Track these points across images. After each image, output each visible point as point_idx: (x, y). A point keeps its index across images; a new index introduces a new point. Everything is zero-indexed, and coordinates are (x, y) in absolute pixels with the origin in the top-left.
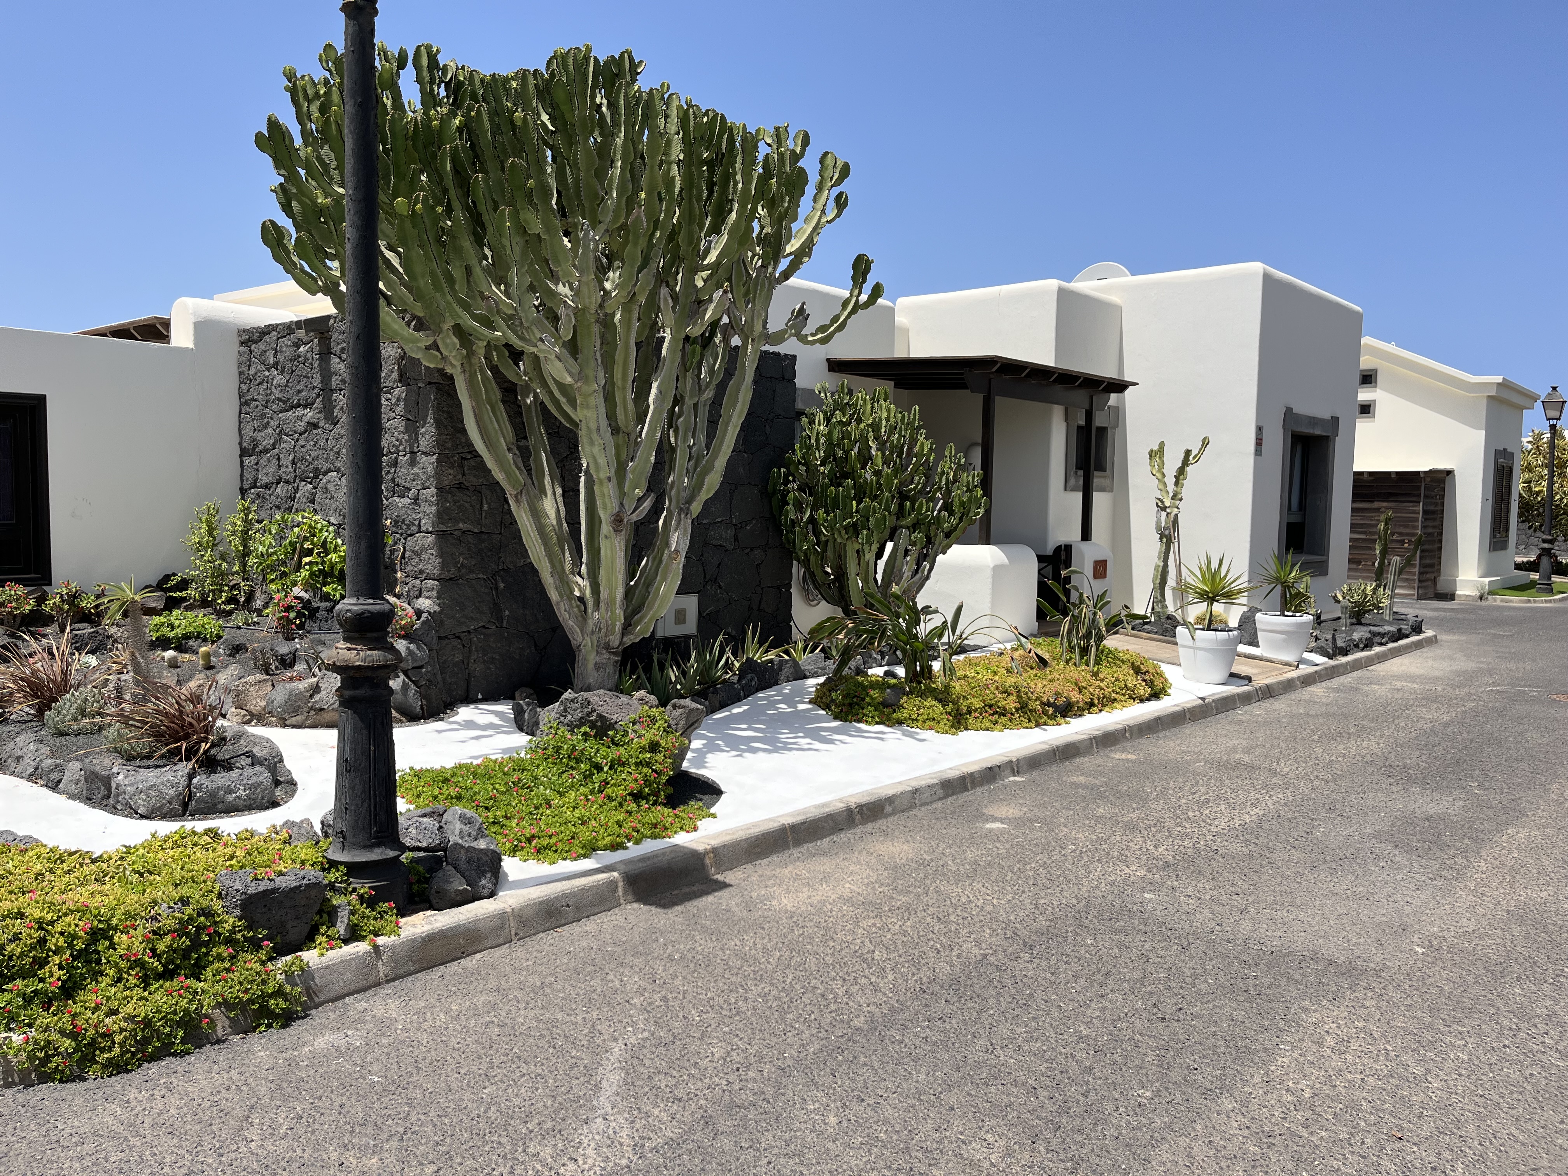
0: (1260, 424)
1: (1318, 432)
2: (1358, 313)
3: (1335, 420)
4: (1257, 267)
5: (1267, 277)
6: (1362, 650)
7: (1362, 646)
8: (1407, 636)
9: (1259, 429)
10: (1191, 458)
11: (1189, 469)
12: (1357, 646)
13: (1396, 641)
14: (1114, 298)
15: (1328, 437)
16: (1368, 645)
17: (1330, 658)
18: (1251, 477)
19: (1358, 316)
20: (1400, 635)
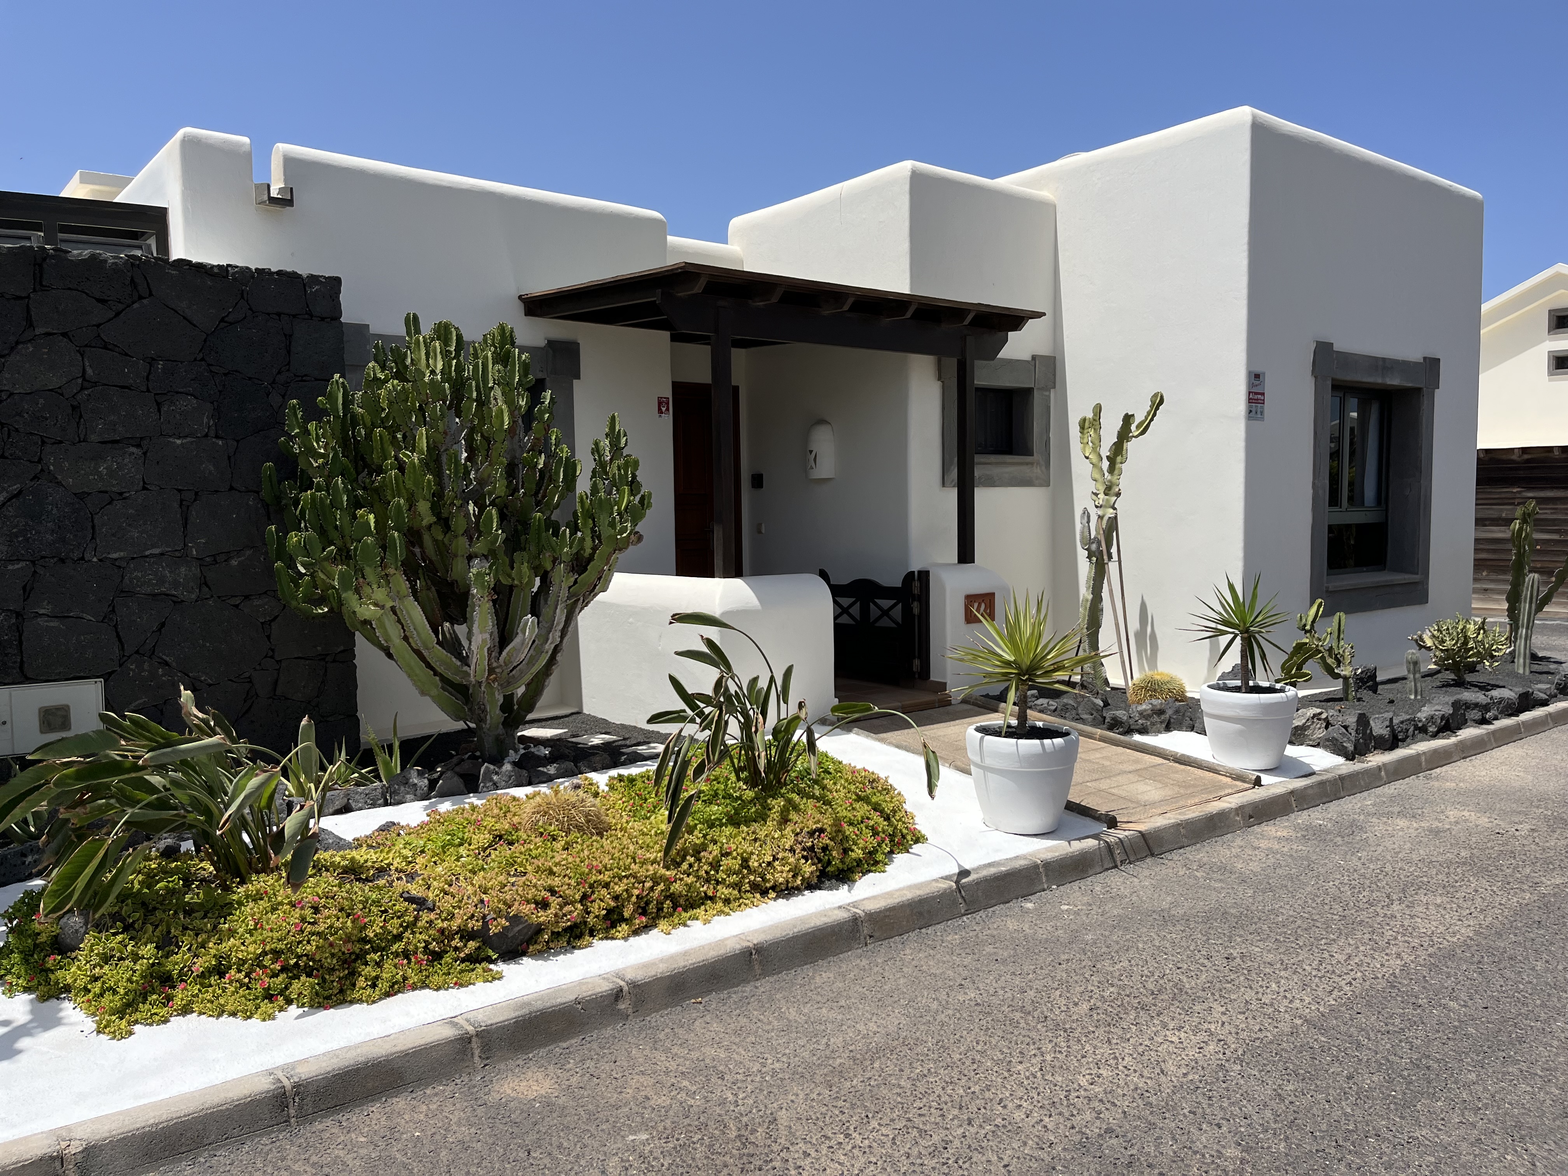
0: (1258, 370)
1: (1394, 381)
2: (1472, 200)
3: (1432, 365)
4: (1244, 114)
5: (1258, 130)
6: (1435, 736)
7: (1432, 729)
8: (1544, 703)
9: (1255, 378)
10: (1133, 427)
11: (1130, 446)
12: (1423, 730)
13: (1516, 712)
14: (1045, 194)
15: (1419, 390)
16: (1448, 726)
17: (1350, 757)
18: (1241, 455)
19: (1475, 206)
20: (1526, 702)
